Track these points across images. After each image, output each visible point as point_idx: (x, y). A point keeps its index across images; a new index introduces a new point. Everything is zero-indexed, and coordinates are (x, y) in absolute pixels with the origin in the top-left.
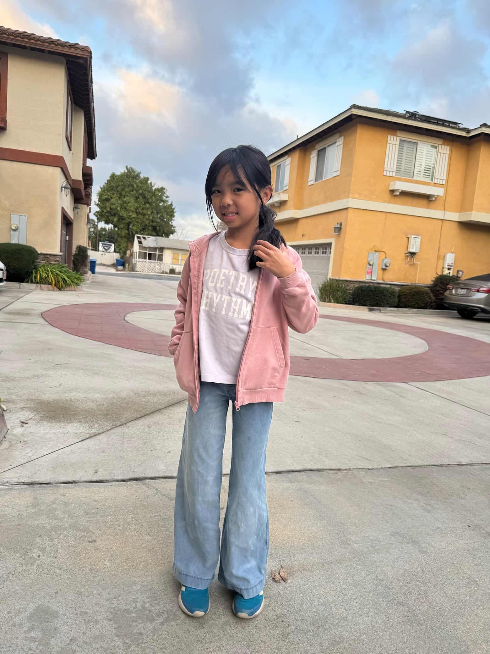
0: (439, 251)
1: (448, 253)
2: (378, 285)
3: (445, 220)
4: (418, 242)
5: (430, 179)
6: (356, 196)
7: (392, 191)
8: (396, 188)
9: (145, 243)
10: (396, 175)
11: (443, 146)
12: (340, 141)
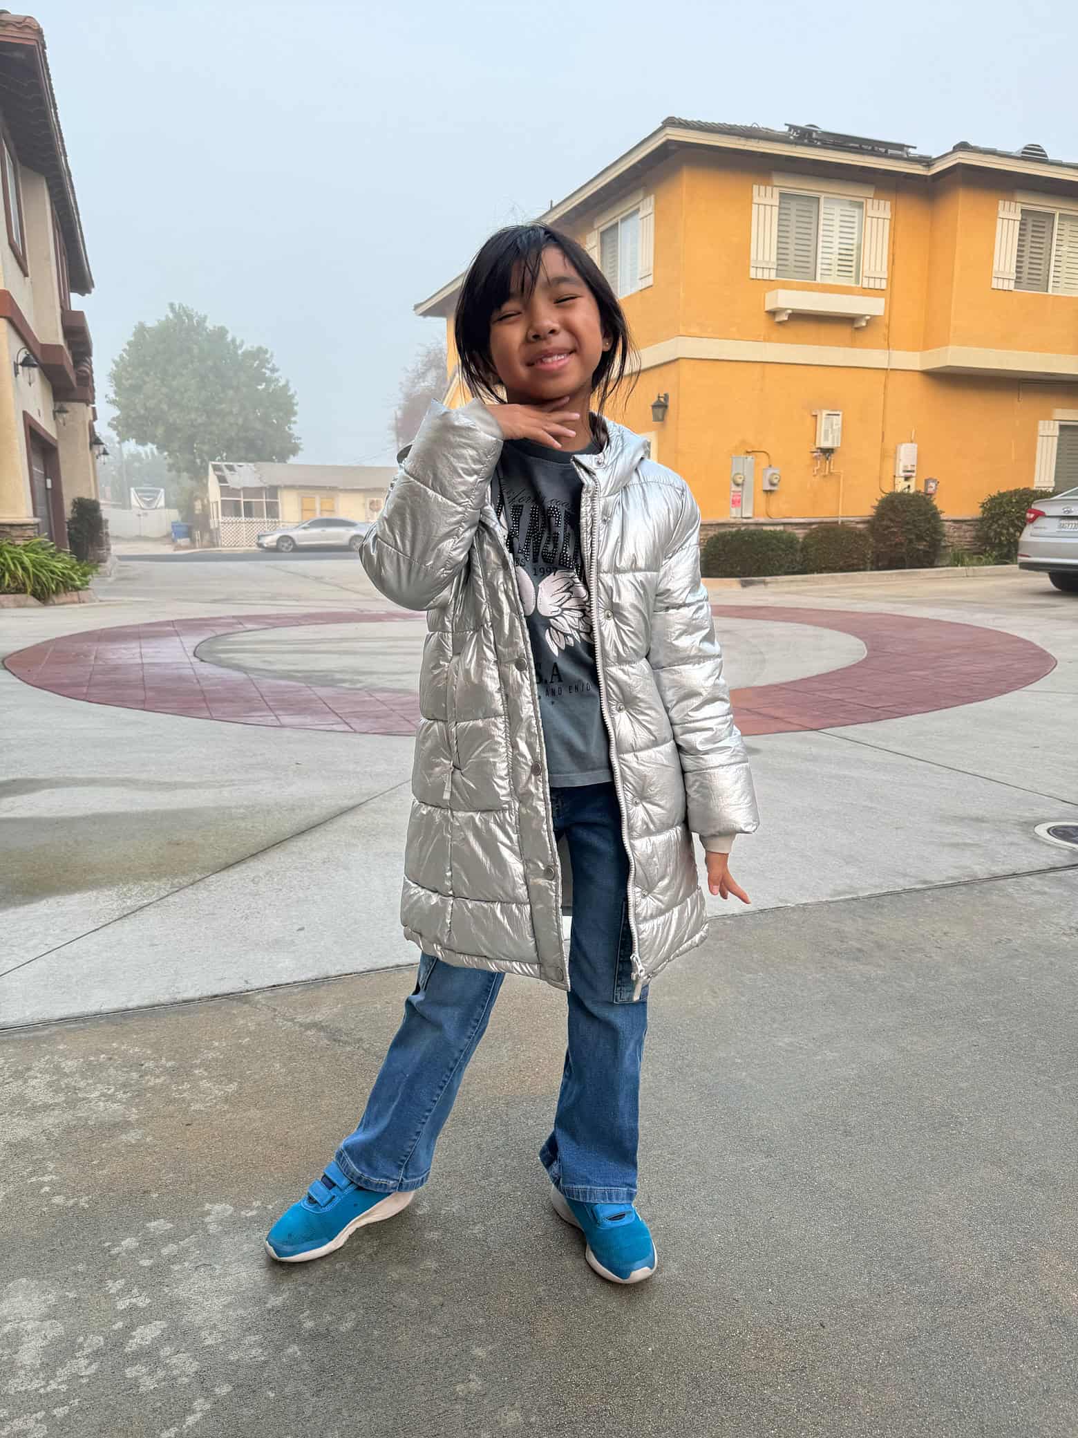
0: (883, 441)
1: (902, 443)
2: (759, 528)
3: (891, 370)
4: (837, 425)
5: (853, 279)
6: (695, 330)
7: (773, 313)
8: (782, 304)
9: (234, 481)
10: (777, 276)
11: (875, 201)
12: (647, 206)
